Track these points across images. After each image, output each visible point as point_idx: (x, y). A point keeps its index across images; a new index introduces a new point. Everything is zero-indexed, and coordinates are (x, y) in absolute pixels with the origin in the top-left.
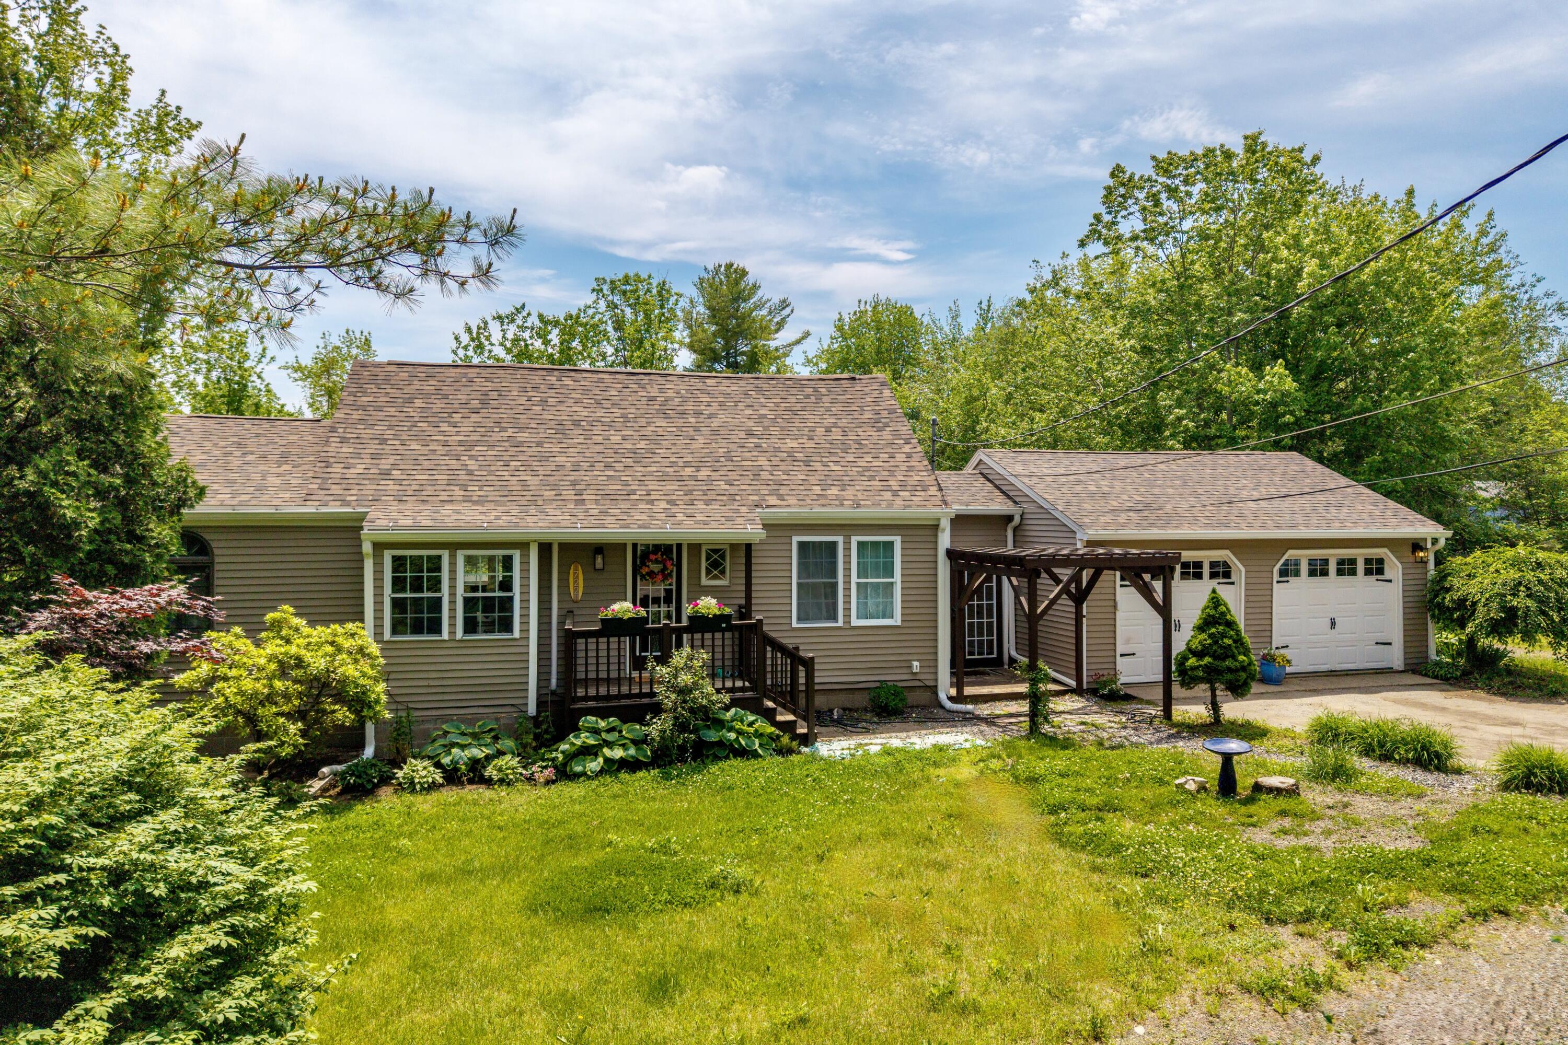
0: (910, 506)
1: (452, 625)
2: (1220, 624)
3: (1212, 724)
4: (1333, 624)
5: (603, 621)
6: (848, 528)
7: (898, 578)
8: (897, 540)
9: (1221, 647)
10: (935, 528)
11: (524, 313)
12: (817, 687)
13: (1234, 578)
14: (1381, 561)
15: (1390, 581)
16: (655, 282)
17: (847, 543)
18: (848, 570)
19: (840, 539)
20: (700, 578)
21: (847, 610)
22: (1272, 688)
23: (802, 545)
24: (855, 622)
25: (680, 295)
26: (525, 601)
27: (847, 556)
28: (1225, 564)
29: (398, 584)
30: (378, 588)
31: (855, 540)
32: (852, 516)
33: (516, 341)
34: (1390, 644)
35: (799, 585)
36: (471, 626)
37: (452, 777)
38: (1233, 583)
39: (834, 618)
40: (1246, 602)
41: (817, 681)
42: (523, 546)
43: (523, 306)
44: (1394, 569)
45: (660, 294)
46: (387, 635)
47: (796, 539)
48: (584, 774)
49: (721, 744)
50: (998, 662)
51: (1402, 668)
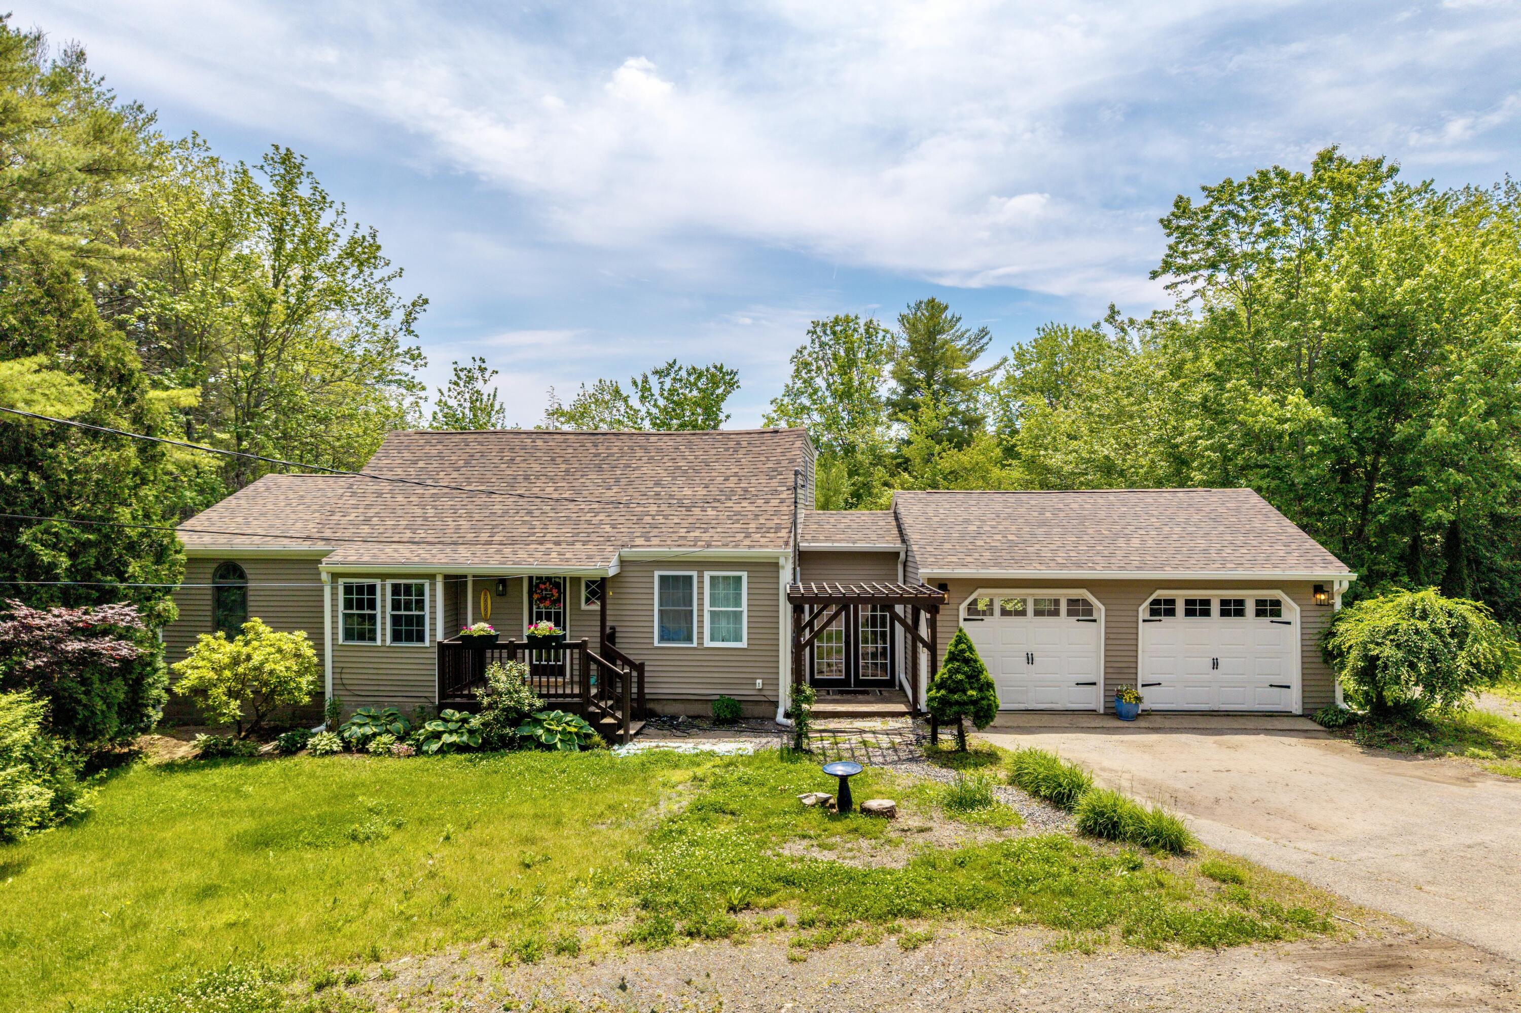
0: (753, 546)
1: (384, 635)
2: (958, 661)
3: (956, 751)
4: (1215, 664)
5: (462, 638)
6: (703, 565)
7: (744, 607)
8: (744, 575)
9: (953, 681)
10: (774, 566)
11: (676, 368)
12: (647, 697)
13: (1095, 616)
14: (1277, 603)
15: (1289, 623)
16: (862, 322)
17: (701, 577)
18: (701, 599)
19: (695, 574)
20: (580, 604)
21: (701, 633)
22: (1126, 724)
23: (662, 578)
24: (708, 643)
25: (886, 331)
26: (433, 619)
27: (701, 588)
28: (1086, 602)
29: (348, 604)
30: (334, 606)
31: (707, 575)
32: (701, 554)
33: (672, 391)
34: (1288, 687)
35: (661, 611)
36: (396, 637)
37: (347, 748)
38: (1095, 621)
39: (689, 639)
40: (1106, 639)
41: (646, 691)
42: (432, 577)
43: (675, 362)
44: (1292, 610)
45: (867, 331)
46: (340, 642)
47: (657, 574)
48: (427, 752)
49: (530, 738)
50: (890, 683)
51: (1299, 712)
